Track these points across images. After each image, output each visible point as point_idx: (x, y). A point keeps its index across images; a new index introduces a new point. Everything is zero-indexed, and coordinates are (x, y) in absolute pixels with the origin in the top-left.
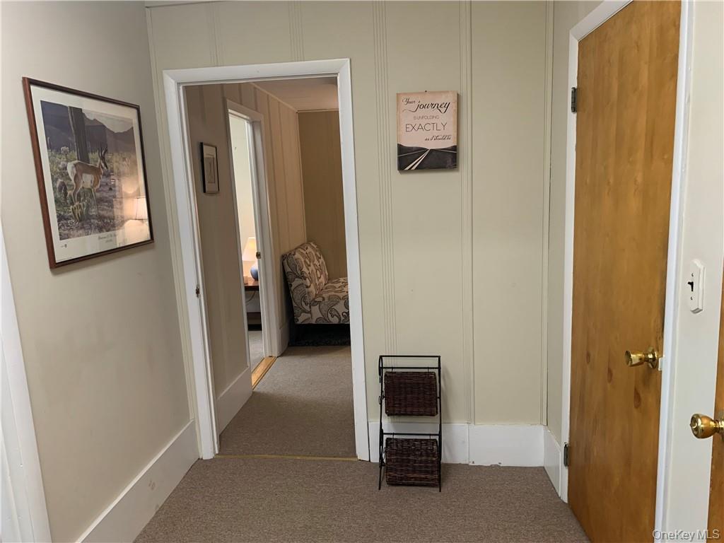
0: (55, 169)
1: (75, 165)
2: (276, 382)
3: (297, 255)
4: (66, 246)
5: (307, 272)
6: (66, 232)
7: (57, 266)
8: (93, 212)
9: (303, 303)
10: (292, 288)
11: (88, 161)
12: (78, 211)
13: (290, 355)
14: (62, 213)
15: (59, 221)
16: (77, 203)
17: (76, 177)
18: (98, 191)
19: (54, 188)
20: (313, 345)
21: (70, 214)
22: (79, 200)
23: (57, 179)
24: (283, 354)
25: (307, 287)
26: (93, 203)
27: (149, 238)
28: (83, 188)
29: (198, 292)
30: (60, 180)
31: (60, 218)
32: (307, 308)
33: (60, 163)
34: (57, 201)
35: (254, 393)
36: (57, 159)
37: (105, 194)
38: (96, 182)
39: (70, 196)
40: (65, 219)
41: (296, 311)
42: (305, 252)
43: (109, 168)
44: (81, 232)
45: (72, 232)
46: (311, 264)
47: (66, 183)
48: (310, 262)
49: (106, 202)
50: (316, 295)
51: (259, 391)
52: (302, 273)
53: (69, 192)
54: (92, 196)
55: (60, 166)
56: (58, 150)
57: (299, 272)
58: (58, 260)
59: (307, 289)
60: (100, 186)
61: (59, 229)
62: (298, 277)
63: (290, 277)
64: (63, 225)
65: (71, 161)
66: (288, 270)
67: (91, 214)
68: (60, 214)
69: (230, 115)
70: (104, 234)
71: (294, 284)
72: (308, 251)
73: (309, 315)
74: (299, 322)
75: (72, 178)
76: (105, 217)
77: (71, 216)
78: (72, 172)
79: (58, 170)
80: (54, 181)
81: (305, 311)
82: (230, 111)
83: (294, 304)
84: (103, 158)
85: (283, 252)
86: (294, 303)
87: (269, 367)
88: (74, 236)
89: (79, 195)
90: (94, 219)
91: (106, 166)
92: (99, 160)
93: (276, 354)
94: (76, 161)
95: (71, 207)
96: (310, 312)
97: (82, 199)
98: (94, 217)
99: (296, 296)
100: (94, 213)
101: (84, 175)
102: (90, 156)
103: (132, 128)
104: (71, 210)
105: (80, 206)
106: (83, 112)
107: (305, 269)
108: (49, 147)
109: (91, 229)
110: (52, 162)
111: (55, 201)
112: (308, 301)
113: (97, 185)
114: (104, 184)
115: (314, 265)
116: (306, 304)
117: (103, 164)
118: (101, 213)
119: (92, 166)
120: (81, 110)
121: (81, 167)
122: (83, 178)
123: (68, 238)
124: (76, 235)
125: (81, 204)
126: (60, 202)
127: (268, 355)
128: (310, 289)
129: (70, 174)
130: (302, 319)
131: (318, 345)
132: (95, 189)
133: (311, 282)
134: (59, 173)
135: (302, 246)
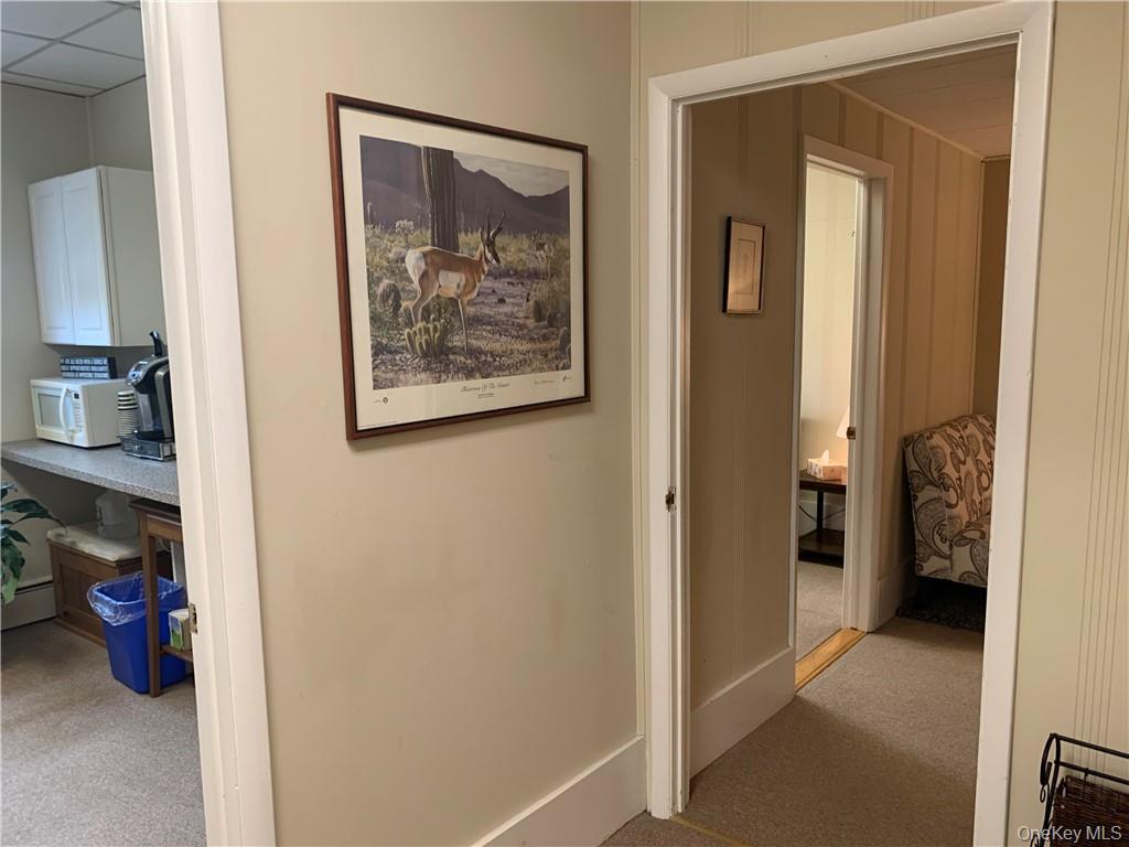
0: (377, 259)
1: (425, 255)
2: (846, 686)
3: (937, 440)
4: (385, 400)
5: (954, 475)
6: (390, 375)
7: (358, 436)
8: (457, 340)
9: (937, 537)
10: (917, 504)
11: (456, 249)
12: (421, 340)
13: (894, 635)
14: (384, 341)
15: (375, 355)
16: (421, 325)
17: (424, 276)
18: (471, 303)
19: (372, 296)
20: (948, 624)
21: (402, 344)
22: (426, 318)
23: (380, 280)
24: (879, 629)
25: (950, 506)
26: (457, 325)
27: (583, 394)
28: (438, 296)
29: (670, 500)
30: (386, 282)
31: (378, 350)
32: (945, 548)
33: (390, 251)
34: (374, 318)
35: (796, 698)
36: (385, 242)
37: (487, 310)
38: (468, 287)
39: (405, 310)
40: (391, 352)
41: (920, 550)
42: (957, 435)
43: (503, 263)
44: (423, 376)
45: (402, 377)
46: (969, 460)
47: (400, 288)
48: (966, 455)
49: (490, 324)
50: (969, 524)
51: (807, 697)
52: (942, 475)
53: (404, 304)
54: (456, 313)
55: (391, 255)
56: (389, 226)
57: (935, 474)
58: (363, 424)
59: (948, 512)
60: (478, 295)
61: (373, 369)
62: (931, 483)
63: (915, 481)
64: (383, 362)
65: (415, 247)
66: (913, 466)
67: (450, 345)
68: (380, 343)
69: (808, 164)
70: (478, 382)
71: (922, 497)
72: (968, 431)
73: (947, 563)
74: (924, 573)
75: (416, 279)
76: (482, 352)
77: (404, 348)
78: (416, 267)
79: (385, 264)
80: (372, 281)
81: (939, 554)
82: (809, 156)
83: (918, 537)
84: (490, 244)
85: (906, 431)
86: (917, 532)
87: (844, 650)
88: (406, 384)
89: (426, 310)
90: (454, 353)
91: (498, 261)
92: (481, 246)
93: (864, 626)
94: (428, 248)
95: (407, 330)
96: (949, 557)
97: (432, 316)
98: (457, 350)
99: (924, 520)
100: (459, 344)
101: (443, 273)
102: (462, 237)
103: (568, 188)
104: (406, 337)
105: (427, 330)
106: (455, 156)
107: (949, 470)
108: (369, 219)
109: (446, 371)
110: (371, 246)
111: (372, 318)
112: (947, 533)
113: (470, 292)
114: (490, 291)
115: (977, 462)
116: (944, 540)
117: (489, 255)
118: (474, 343)
119: (464, 258)
120: (451, 152)
121: (438, 259)
122: (441, 278)
123: (393, 386)
124: (411, 381)
125: (431, 326)
126: (380, 319)
127: (849, 626)
128: (955, 511)
129: (410, 272)
130: (930, 566)
131: (957, 626)
132: (466, 299)
133: (960, 498)
134: (386, 271)
135: (957, 422)
